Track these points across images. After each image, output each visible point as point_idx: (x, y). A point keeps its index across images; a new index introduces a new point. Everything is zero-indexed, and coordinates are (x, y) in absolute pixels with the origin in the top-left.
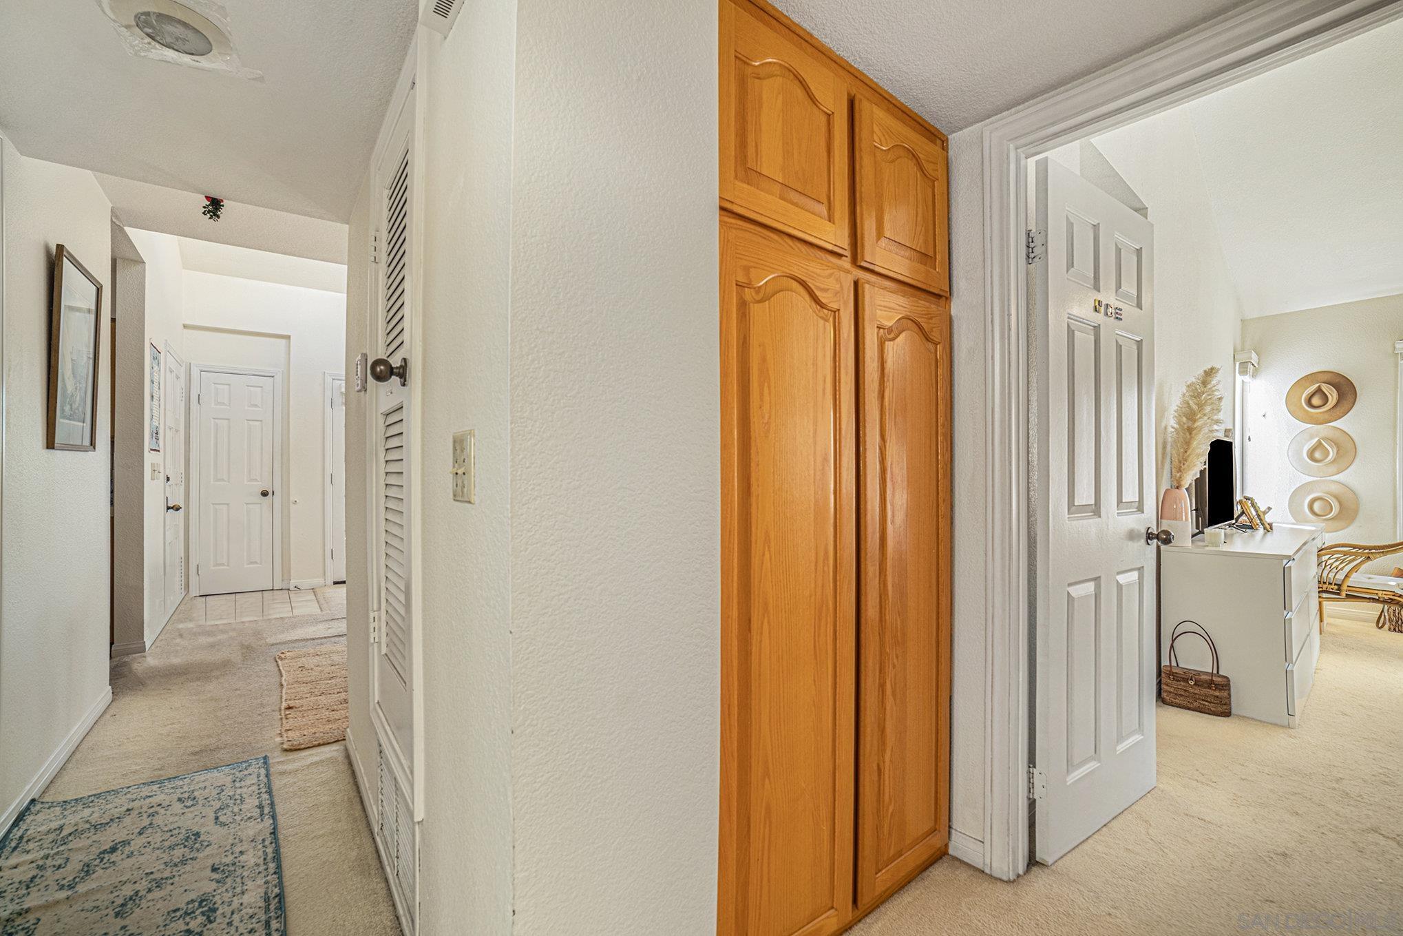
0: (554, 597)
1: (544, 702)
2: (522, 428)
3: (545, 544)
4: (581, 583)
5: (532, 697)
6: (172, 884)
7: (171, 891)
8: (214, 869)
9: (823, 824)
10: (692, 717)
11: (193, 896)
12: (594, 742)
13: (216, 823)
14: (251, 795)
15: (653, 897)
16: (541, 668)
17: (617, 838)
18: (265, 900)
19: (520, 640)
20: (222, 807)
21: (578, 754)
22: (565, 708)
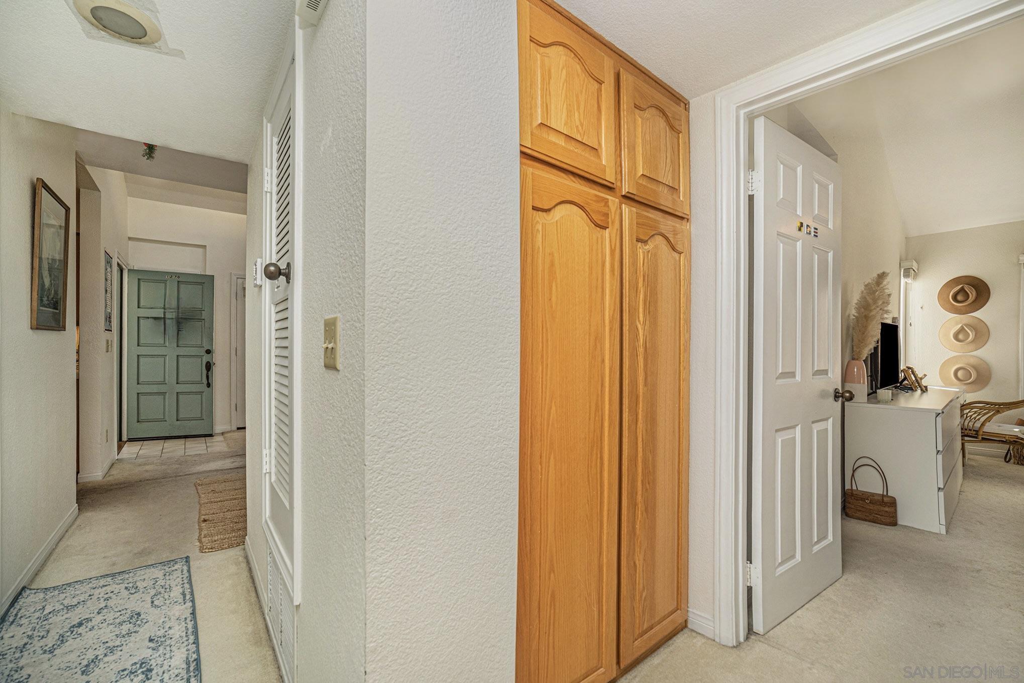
0: (397, 439)
1: (389, 517)
2: (375, 315)
3: (391, 400)
4: (417, 429)
5: (380, 513)
6: (121, 650)
7: (121, 656)
8: (151, 640)
9: (594, 606)
10: (497, 528)
11: (136, 660)
12: (425, 546)
13: (152, 605)
14: (177, 586)
15: (468, 661)
16: (387, 492)
17: (441, 618)
18: (187, 663)
19: (371, 471)
20: (156, 594)
21: (413, 555)
22: (404, 522)
